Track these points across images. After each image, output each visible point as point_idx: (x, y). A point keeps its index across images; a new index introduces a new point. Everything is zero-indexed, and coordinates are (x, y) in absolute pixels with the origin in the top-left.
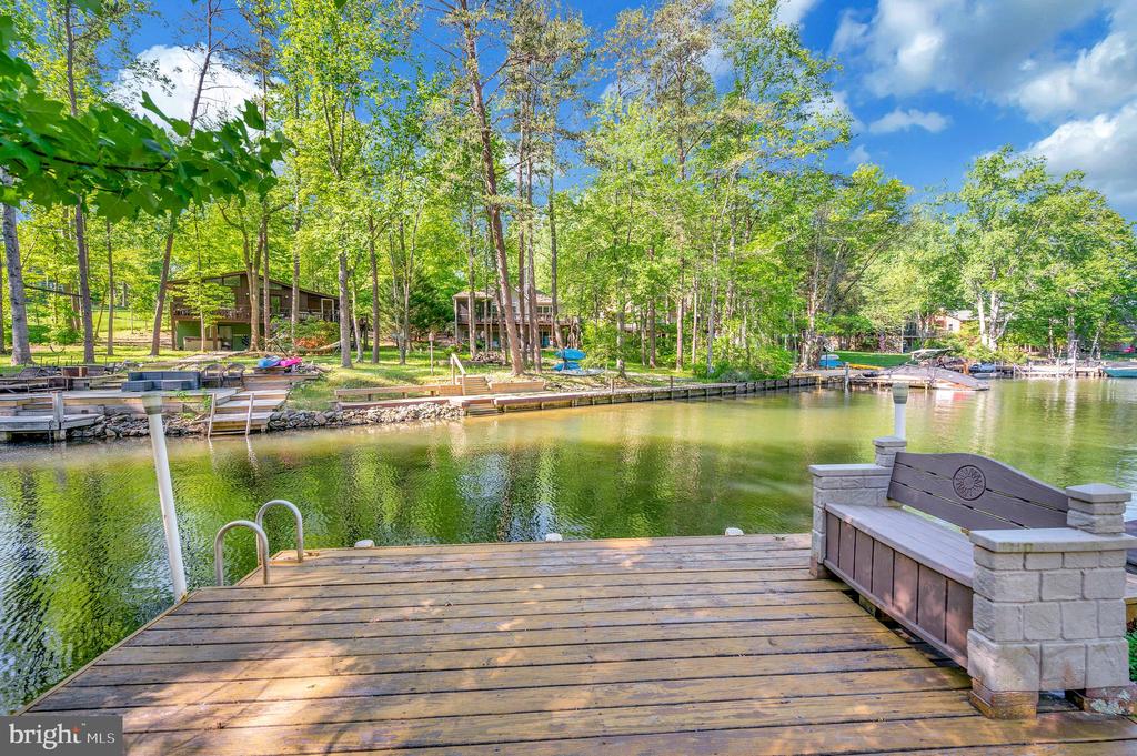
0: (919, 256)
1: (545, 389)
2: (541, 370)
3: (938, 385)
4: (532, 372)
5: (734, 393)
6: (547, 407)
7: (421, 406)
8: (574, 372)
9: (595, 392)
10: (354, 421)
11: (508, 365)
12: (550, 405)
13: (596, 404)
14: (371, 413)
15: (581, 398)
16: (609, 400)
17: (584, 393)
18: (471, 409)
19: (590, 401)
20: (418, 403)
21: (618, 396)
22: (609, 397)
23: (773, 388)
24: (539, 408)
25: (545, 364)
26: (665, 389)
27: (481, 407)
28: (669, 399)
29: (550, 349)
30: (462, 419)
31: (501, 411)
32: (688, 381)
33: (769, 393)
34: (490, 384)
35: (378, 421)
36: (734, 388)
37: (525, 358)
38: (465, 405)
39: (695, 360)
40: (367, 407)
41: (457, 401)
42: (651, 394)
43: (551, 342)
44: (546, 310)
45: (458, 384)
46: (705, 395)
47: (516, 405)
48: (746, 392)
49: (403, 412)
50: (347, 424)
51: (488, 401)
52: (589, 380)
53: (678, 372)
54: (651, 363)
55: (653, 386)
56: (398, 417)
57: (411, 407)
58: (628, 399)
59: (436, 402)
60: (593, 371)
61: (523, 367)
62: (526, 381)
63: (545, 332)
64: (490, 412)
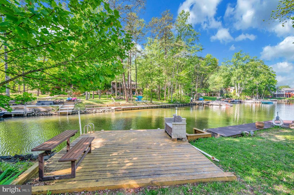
0: (223, 74)
1: (133, 105)
2: (132, 101)
3: (222, 105)
4: (130, 101)
6: (133, 109)
7: (105, 109)
8: (140, 101)
9: (143, 106)
10: (90, 112)
11: (125, 99)
12: (134, 109)
13: (145, 109)
14: (94, 110)
15: (141, 107)
16: (148, 108)
17: (142, 106)
18: (117, 110)
19: (143, 108)
20: (104, 108)
21: (150, 107)
22: (148, 107)
23: (186, 105)
24: (132, 110)
25: (134, 99)
26: (160, 105)
27: (118, 109)
28: (161, 108)
29: (135, 95)
30: (114, 112)
31: (123, 110)
32: (166, 104)
33: (185, 106)
34: (120, 104)
35: (96, 112)
36: (177, 105)
37: (129, 98)
38: (115, 109)
39: (168, 98)
40: (93, 109)
41: (113, 108)
42: (157, 107)
43: (135, 93)
44: (134, 85)
45: (113, 104)
46: (170, 107)
47: (126, 109)
48: (179, 106)
49: (101, 110)
50: (89, 113)
51: (120, 108)
52: (143, 103)
53: (165, 101)
54: (159, 99)
55: (158, 105)
56: (100, 111)
57: (103, 109)
58: (152, 108)
59: (108, 108)
60: (144, 101)
61: (128, 100)
62: (129, 103)
63: (134, 91)
64: (121, 110)
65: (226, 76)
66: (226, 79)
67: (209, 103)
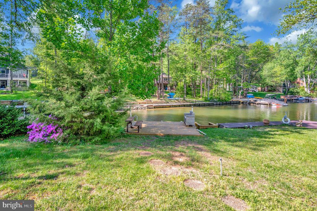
1: (165, 103)
2: (164, 98)
4: (162, 99)
5: (213, 105)
7: (138, 106)
8: (172, 99)
9: (175, 104)
11: (156, 96)
12: (165, 107)
13: (176, 107)
15: (173, 105)
16: (179, 106)
18: (148, 107)
19: (175, 106)
20: (137, 106)
22: (180, 105)
23: (225, 104)
24: (163, 107)
25: (166, 96)
26: (194, 103)
27: (150, 107)
28: (195, 106)
29: (168, 91)
30: (147, 109)
31: (155, 108)
32: (201, 102)
34: (152, 102)
37: (160, 95)
38: (147, 106)
39: (205, 95)
40: (128, 106)
41: (146, 105)
42: (190, 105)
43: (168, 89)
44: (167, 79)
45: (145, 101)
46: (205, 106)
47: (158, 107)
48: (217, 105)
51: (152, 106)
52: (176, 101)
53: (201, 99)
54: (194, 96)
55: (192, 102)
56: (134, 109)
57: (136, 107)
58: (184, 106)
59: (141, 106)
60: (177, 98)
61: (160, 97)
62: (160, 101)
63: (165, 87)
64: (153, 108)
65: (289, 66)
66: (289, 70)
67: (256, 101)
